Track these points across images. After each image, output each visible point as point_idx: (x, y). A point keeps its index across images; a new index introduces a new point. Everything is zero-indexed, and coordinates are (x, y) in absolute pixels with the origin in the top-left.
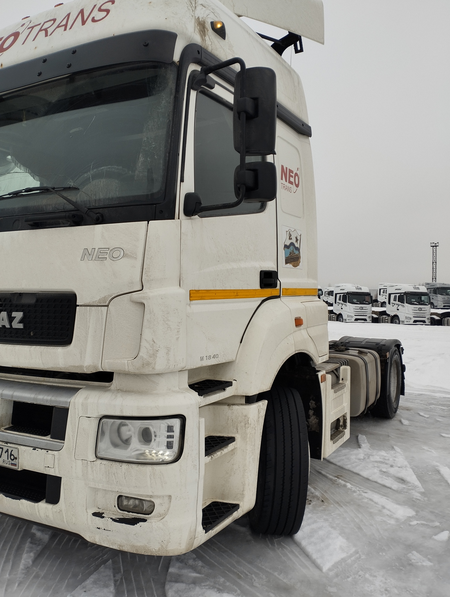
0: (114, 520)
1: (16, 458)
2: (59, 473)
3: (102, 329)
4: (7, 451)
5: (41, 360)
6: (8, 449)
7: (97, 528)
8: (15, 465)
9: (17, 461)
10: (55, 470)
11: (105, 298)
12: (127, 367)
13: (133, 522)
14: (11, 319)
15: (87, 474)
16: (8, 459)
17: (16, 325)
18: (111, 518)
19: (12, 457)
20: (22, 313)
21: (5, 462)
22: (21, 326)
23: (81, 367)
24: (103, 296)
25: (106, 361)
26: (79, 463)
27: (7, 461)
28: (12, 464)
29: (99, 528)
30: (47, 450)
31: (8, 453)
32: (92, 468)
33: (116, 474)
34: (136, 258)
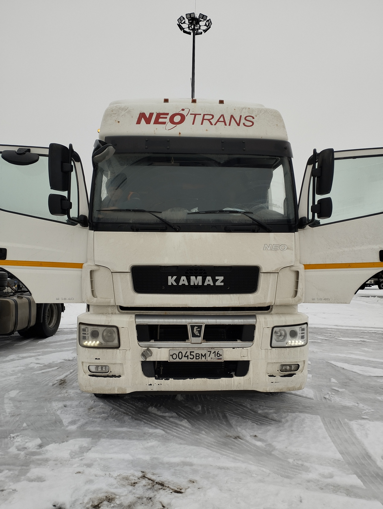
0: (281, 376)
1: (221, 355)
2: (251, 358)
3: (275, 284)
4: (215, 352)
5: (238, 301)
6: (215, 351)
7: (272, 382)
8: (221, 359)
9: (222, 356)
10: (248, 357)
11: (277, 269)
12: (291, 302)
13: (291, 375)
14: (215, 281)
15: (268, 356)
16: (215, 357)
17: (218, 283)
18: (280, 376)
19: (218, 355)
20: (223, 277)
21: (213, 359)
22: (222, 284)
23: (265, 303)
24: (277, 268)
25: (278, 299)
26: (263, 351)
27: (214, 358)
28: (218, 359)
29: (273, 382)
30: (243, 348)
31: (215, 353)
32: (271, 352)
33: (284, 353)
34: (293, 250)
